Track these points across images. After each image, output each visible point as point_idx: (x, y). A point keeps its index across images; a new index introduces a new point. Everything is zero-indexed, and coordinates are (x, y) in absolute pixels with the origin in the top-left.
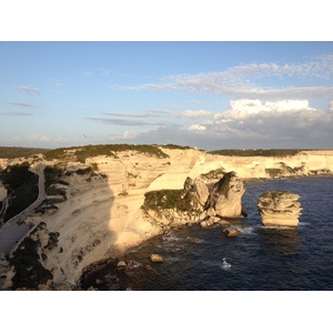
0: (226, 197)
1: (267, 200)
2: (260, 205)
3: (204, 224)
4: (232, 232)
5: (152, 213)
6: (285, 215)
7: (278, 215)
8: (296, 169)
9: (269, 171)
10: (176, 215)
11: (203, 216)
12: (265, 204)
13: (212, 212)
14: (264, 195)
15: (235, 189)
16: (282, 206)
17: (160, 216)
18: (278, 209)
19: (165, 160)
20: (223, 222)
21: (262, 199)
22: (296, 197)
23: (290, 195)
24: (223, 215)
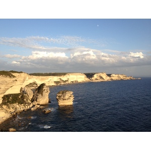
0: (42, 95)
1: (60, 95)
2: (57, 97)
3: (32, 109)
4: (47, 111)
5: (4, 107)
6: (68, 101)
7: (65, 101)
8: (66, 81)
9: (55, 82)
10: (18, 106)
11: (31, 106)
12: (59, 97)
13: (35, 103)
14: (59, 93)
15: (46, 91)
16: (67, 97)
17: (9, 108)
18: (65, 98)
19: (14, 79)
20: (42, 107)
21: (58, 95)
22: (72, 93)
23: (69, 92)
24: (41, 104)
